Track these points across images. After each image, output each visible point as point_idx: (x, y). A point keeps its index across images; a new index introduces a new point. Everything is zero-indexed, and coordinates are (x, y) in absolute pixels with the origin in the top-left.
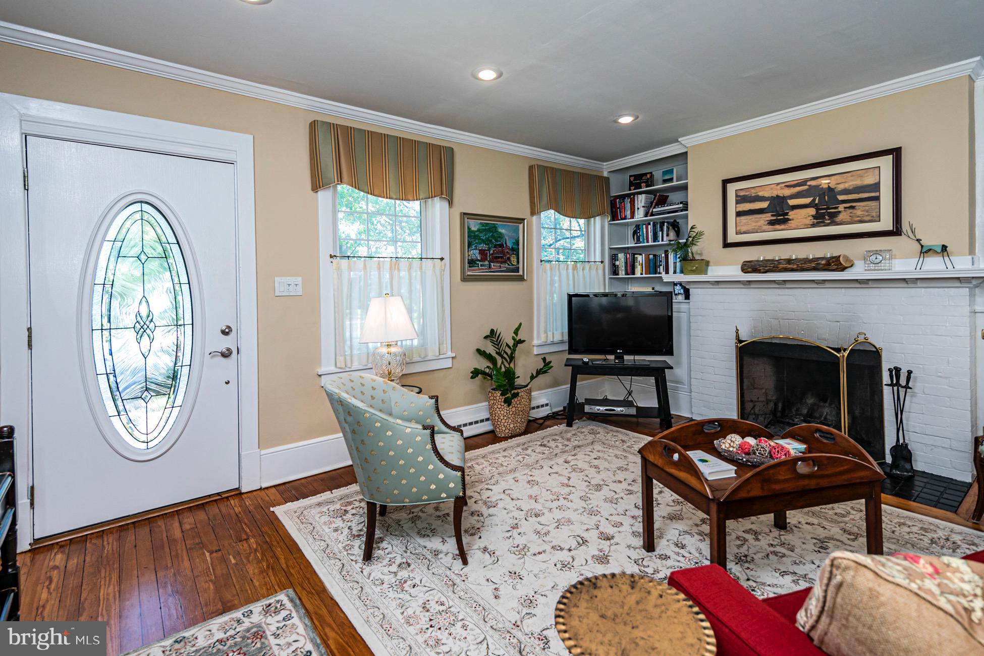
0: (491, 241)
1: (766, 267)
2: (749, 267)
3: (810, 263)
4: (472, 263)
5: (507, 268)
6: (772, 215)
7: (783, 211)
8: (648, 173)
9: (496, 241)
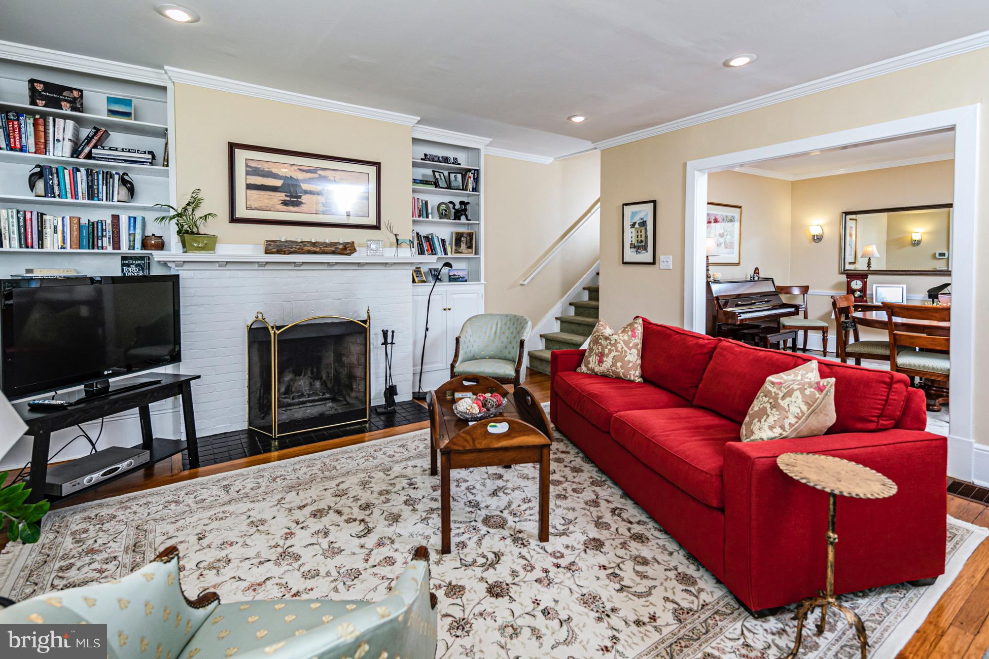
1: (292, 248)
2: (274, 247)
3: (331, 247)
6: (286, 196)
7: (297, 193)
8: (76, 89)
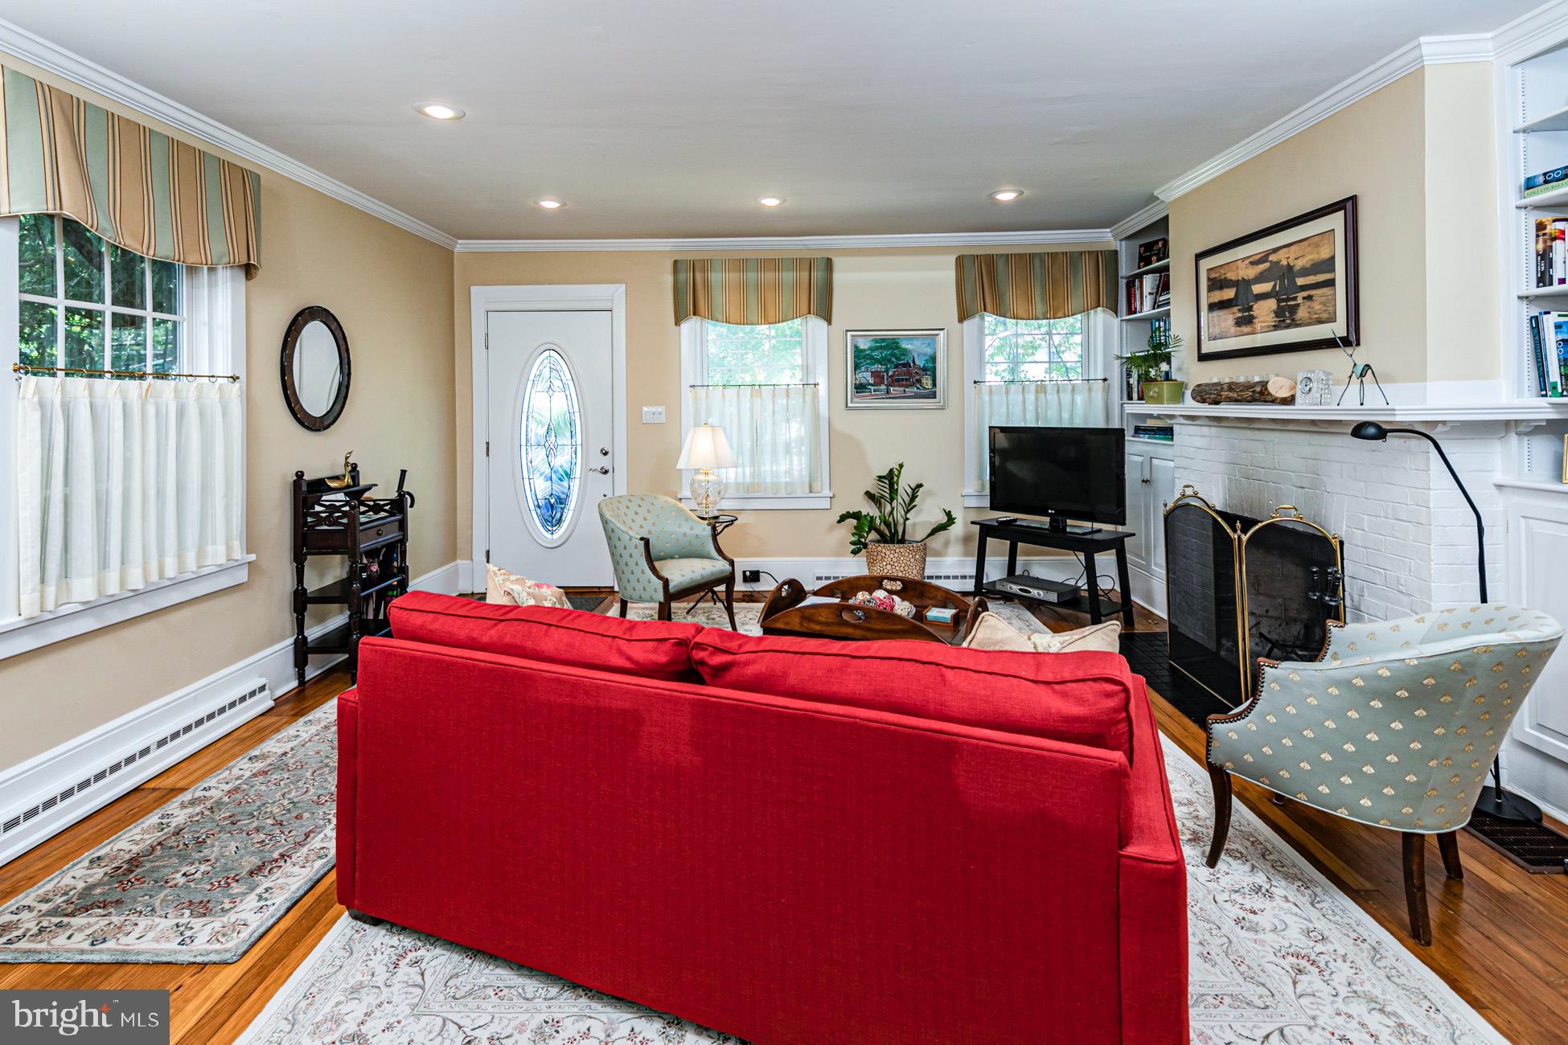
0: (889, 361)
4: (860, 388)
5: (915, 393)
7: (1248, 304)
9: (897, 359)
